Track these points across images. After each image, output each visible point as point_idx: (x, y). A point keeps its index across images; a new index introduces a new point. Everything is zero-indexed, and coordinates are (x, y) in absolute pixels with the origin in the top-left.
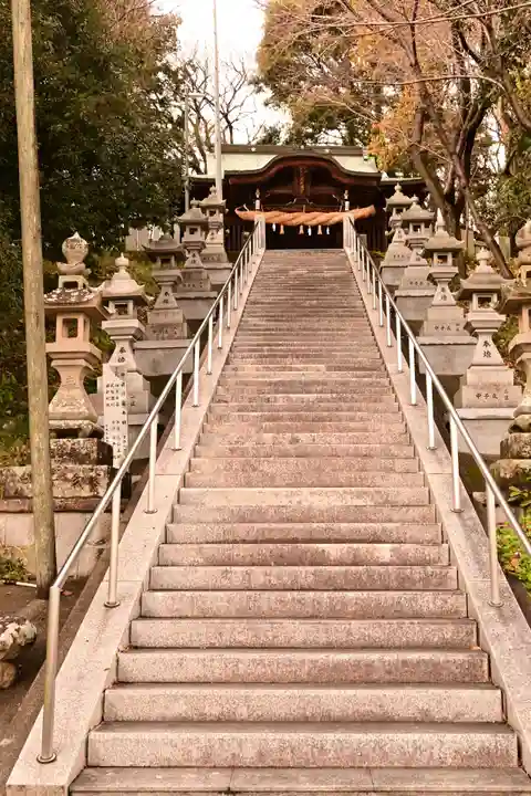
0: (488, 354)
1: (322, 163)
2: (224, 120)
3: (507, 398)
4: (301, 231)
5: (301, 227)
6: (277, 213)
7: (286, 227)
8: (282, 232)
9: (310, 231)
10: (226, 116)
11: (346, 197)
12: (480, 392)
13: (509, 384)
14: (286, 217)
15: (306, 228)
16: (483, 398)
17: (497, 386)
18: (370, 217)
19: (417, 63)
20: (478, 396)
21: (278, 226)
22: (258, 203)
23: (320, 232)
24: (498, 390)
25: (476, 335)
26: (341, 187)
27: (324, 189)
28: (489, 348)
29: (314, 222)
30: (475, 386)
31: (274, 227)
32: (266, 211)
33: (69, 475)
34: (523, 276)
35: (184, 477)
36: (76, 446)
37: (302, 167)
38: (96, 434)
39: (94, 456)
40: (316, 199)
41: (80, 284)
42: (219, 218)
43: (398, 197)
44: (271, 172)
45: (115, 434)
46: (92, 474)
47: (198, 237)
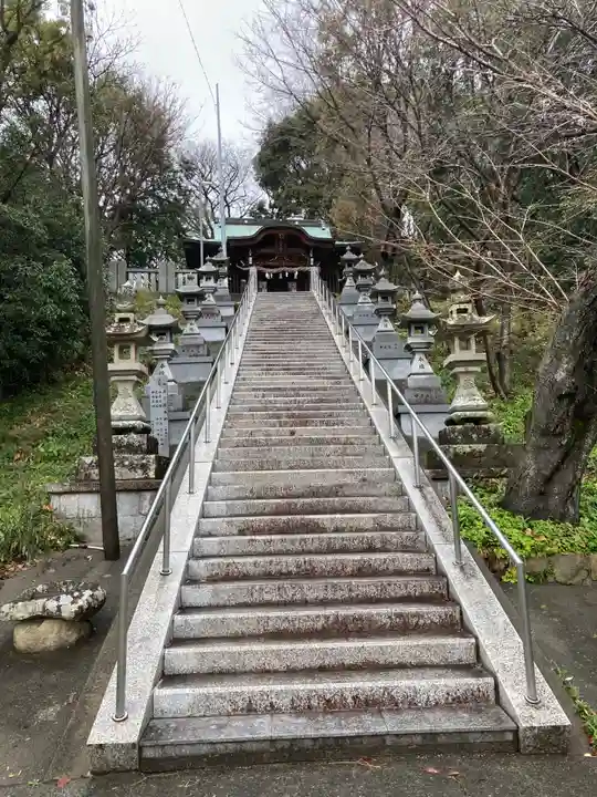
0: (422, 366)
1: (294, 232)
3: (436, 397)
11: (311, 255)
12: (417, 393)
16: (419, 397)
17: (429, 389)
20: (416, 396)
22: (250, 260)
24: (430, 392)
25: (413, 353)
27: (296, 250)
28: (422, 363)
30: (414, 389)
32: (256, 265)
33: (127, 463)
34: (455, 312)
35: (214, 465)
36: (131, 441)
37: (281, 235)
38: (146, 431)
39: (145, 447)
40: (290, 257)
41: (132, 319)
42: (225, 269)
43: (349, 256)
44: (260, 238)
45: (159, 427)
46: (144, 461)
47: (211, 283)
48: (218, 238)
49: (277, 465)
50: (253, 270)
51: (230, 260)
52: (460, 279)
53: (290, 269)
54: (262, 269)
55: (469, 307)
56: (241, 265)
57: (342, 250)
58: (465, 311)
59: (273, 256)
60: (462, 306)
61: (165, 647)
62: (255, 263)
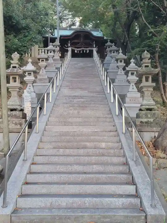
1: (88, 33)
3: (138, 101)
11: (94, 43)
13: (139, 97)
16: (131, 101)
17: (135, 98)
22: (69, 44)
26: (93, 40)
27: (88, 41)
28: (133, 87)
30: (129, 98)
33: (14, 122)
34: (144, 67)
35: (47, 123)
36: (16, 114)
37: (82, 34)
38: (22, 110)
39: (21, 116)
40: (86, 44)
41: (17, 67)
42: (58, 48)
43: (109, 43)
44: (73, 36)
45: (28, 110)
46: (21, 122)
47: (52, 54)
48: (56, 36)
49: (71, 124)
50: (70, 49)
51: (60, 45)
52: (146, 54)
53: (86, 49)
54: (73, 48)
55: (149, 65)
56: (65, 47)
57: (106, 41)
59: (79, 43)
60: (147, 64)
61: (22, 185)
62: (71, 46)
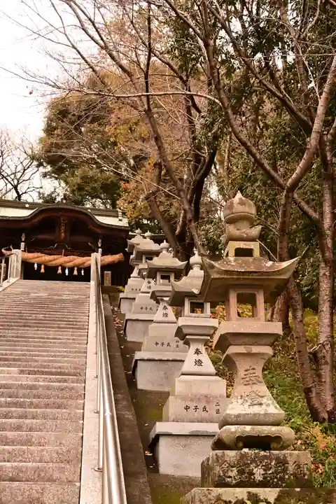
0: (199, 363)
1: (81, 216)
2: (14, 190)
3: (218, 412)
4: (60, 271)
5: (60, 268)
6: (39, 254)
7: (46, 267)
8: (43, 270)
9: (67, 271)
10: (15, 187)
11: (100, 245)
12: (189, 404)
13: (221, 396)
14: (47, 258)
15: (63, 269)
16: (192, 410)
17: (207, 398)
18: (119, 262)
19: (149, 109)
20: (187, 408)
21: (39, 266)
22: (23, 245)
23: (76, 273)
24: (208, 402)
25: (187, 343)
26: (95, 237)
27: (81, 239)
28: (200, 357)
29: (70, 264)
30: (184, 398)
31: (36, 266)
32: (29, 252)
34: (232, 253)
37: (63, 217)
52: (242, 203)
55: (255, 246)
58: (249, 253)
59: (55, 243)
60: (242, 245)
